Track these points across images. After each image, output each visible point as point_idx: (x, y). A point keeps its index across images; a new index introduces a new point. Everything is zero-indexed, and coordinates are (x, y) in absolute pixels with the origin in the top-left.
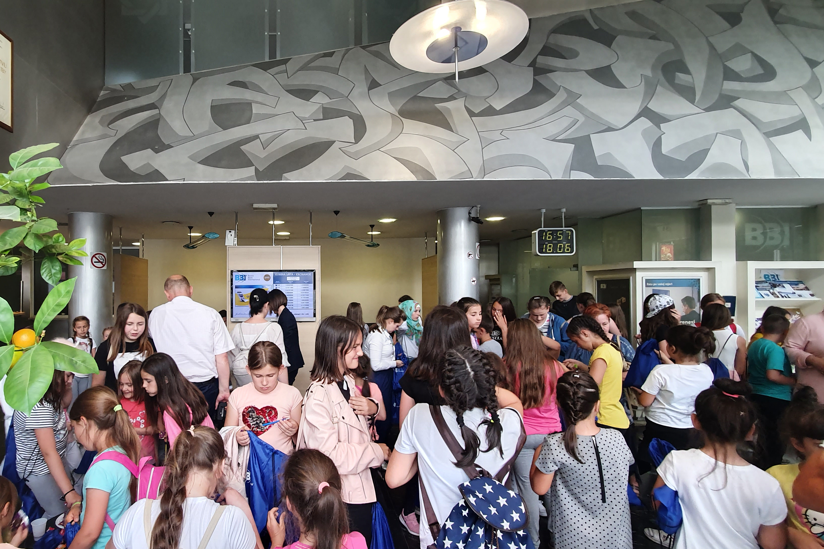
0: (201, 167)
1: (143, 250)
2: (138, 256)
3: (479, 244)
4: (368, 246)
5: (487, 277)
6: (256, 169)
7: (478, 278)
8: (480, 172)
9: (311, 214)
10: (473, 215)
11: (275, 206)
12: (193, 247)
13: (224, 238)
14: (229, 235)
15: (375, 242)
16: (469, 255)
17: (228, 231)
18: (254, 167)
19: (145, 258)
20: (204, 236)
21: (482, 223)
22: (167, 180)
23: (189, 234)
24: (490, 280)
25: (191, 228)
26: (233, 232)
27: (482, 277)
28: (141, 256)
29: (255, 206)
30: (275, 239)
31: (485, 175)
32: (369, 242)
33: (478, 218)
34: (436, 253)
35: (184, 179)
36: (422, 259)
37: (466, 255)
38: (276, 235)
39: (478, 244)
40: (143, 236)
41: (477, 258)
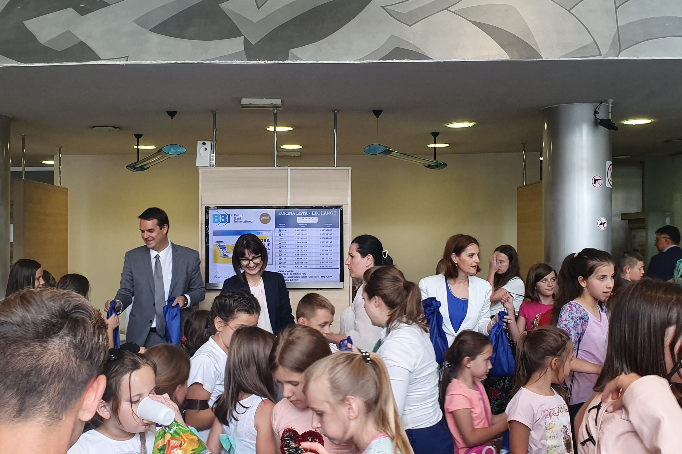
0: (156, 38)
1: (60, 173)
2: (52, 182)
3: (611, 163)
4: (429, 166)
5: (624, 216)
6: (246, 41)
7: (609, 219)
8: (612, 46)
9: (336, 115)
10: (601, 116)
11: (277, 101)
12: (143, 168)
13: (193, 154)
14: (203, 149)
15: (440, 159)
16: (595, 180)
17: (200, 143)
18: (242, 38)
19: (63, 185)
20: (160, 150)
21: (615, 128)
22: (99, 59)
23: (136, 147)
24: (630, 221)
25: (138, 136)
26: (208, 144)
27: (617, 216)
28: (56, 183)
29: (245, 101)
30: (277, 156)
31: (620, 51)
32: (430, 160)
33: (609, 120)
34: (541, 178)
35: (127, 57)
36: (518, 188)
37: (590, 181)
38: (279, 148)
39: (609, 163)
40: (60, 149)
41: (608, 186)
